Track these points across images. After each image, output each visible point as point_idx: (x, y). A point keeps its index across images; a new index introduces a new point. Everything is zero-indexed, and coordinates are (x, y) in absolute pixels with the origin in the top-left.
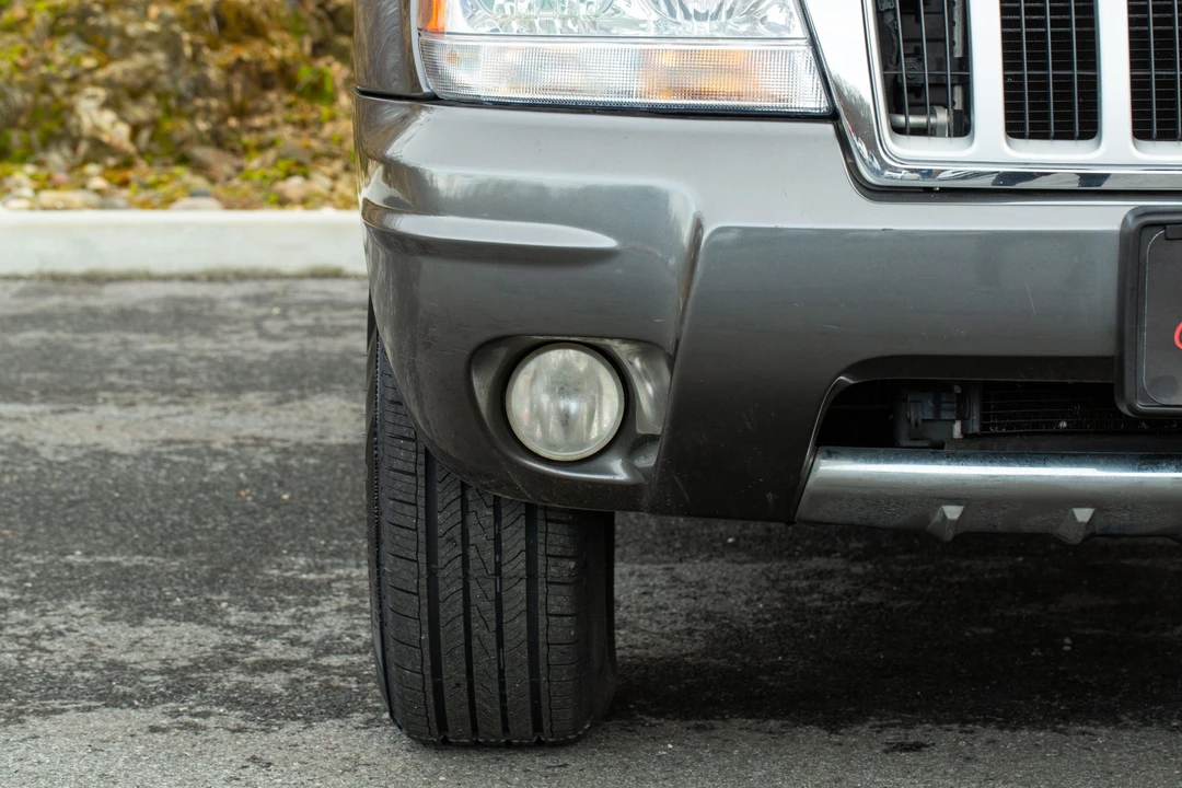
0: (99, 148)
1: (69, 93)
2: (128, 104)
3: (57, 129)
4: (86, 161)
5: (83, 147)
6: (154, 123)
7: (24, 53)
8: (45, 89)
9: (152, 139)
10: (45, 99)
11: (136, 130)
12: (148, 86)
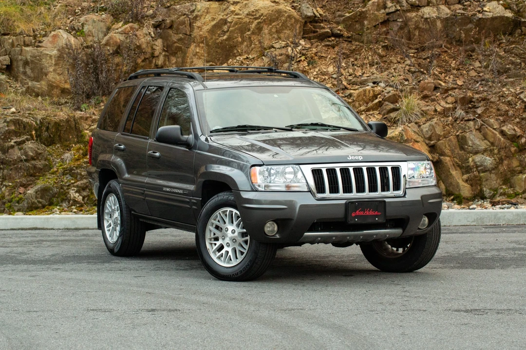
0: (75, 202)
1: (68, 189)
2: (82, 191)
3: (65, 198)
4: (72, 205)
5: (71, 202)
6: (88, 196)
7: (57, 179)
8: (62, 188)
9: (87, 200)
10: (62, 190)
11: (84, 198)
12: (87, 187)
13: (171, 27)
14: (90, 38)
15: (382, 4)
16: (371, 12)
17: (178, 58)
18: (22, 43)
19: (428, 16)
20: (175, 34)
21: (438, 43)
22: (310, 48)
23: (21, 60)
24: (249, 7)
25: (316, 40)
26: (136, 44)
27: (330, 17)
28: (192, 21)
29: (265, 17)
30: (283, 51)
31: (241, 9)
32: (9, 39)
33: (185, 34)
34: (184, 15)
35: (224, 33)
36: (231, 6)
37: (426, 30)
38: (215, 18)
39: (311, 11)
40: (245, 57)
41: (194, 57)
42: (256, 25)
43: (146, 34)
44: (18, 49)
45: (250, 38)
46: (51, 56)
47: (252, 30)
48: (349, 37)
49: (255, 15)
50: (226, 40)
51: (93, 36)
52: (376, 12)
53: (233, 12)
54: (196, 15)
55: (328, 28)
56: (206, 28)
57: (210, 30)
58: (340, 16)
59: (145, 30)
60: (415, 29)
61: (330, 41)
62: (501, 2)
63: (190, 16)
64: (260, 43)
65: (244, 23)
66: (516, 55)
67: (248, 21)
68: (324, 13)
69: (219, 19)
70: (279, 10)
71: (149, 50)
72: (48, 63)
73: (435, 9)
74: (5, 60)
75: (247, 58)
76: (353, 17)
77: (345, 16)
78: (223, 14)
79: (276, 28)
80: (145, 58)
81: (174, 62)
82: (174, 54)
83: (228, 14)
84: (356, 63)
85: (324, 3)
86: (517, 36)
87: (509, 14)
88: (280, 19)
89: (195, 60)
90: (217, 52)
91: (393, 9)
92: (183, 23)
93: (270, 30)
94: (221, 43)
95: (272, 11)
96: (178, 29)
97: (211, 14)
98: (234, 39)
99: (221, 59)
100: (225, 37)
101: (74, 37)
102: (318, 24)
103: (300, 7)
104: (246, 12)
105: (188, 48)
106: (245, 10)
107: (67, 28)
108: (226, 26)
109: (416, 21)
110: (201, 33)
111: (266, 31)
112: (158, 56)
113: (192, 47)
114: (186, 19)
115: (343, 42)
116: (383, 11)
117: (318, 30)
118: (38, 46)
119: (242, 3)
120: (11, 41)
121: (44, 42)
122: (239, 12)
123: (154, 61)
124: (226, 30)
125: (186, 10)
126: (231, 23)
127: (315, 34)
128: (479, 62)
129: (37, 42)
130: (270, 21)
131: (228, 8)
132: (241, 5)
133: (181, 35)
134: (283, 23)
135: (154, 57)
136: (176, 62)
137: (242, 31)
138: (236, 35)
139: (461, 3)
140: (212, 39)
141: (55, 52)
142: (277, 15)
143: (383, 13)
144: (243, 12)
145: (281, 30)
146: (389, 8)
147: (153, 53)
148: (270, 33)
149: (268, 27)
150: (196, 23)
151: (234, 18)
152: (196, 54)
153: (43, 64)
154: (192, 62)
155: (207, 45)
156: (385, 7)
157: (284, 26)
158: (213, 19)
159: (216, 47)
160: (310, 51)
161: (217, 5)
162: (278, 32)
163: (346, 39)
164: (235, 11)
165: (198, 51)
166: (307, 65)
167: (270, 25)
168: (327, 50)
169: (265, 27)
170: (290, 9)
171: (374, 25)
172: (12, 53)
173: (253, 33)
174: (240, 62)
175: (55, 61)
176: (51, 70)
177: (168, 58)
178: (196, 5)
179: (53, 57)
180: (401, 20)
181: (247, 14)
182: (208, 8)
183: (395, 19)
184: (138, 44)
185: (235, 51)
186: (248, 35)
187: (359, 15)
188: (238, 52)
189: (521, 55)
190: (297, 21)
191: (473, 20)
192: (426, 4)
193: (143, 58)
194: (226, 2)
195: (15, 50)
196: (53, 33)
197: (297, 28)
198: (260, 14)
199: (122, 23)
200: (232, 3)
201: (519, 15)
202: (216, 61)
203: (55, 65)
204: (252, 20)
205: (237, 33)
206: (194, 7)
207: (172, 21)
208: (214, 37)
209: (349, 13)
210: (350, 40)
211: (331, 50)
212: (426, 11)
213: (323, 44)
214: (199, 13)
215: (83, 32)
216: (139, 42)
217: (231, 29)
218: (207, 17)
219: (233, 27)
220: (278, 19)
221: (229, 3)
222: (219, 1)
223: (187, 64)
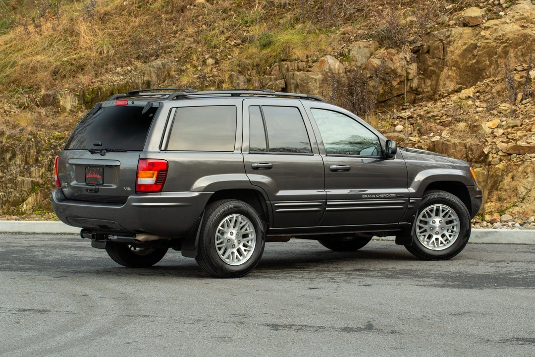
13: (428, 52)
14: (353, 63)
17: (433, 80)
18: (296, 68)
20: (431, 58)
23: (293, 83)
24: (498, 32)
26: (391, 68)
28: (445, 46)
29: (511, 41)
30: (524, 74)
31: (491, 34)
32: (286, 64)
33: (439, 58)
34: (440, 40)
35: (474, 56)
36: (483, 31)
38: (467, 43)
40: (491, 79)
41: (446, 80)
42: (502, 49)
43: (402, 59)
44: (291, 73)
45: (497, 61)
46: (316, 80)
47: (498, 53)
49: (502, 39)
50: (476, 63)
51: (357, 61)
53: (483, 37)
54: (450, 40)
56: (458, 52)
57: (461, 54)
59: (402, 55)
63: (444, 42)
64: (506, 66)
65: (491, 47)
67: (495, 45)
69: (469, 44)
70: (525, 34)
71: (405, 74)
72: (314, 86)
74: (281, 84)
78: (474, 39)
79: (522, 51)
80: (400, 81)
81: (429, 84)
82: (430, 77)
83: (479, 39)
88: (526, 43)
89: (448, 82)
90: (467, 75)
92: (438, 48)
93: (516, 54)
94: (471, 66)
95: (518, 35)
96: (434, 53)
97: (462, 39)
98: (482, 62)
99: (471, 81)
100: (474, 61)
101: (340, 62)
104: (494, 37)
105: (442, 71)
106: (494, 35)
107: (336, 54)
108: (476, 51)
110: (453, 57)
111: (512, 55)
112: (412, 79)
113: (445, 70)
114: (440, 44)
118: (308, 71)
120: (286, 66)
121: (314, 67)
122: (489, 36)
123: (409, 84)
124: (476, 54)
125: (442, 36)
126: (480, 47)
129: (308, 67)
130: (516, 44)
131: (480, 33)
132: (492, 29)
133: (435, 59)
134: (528, 47)
135: (408, 80)
136: (431, 85)
137: (490, 55)
138: (484, 58)
140: (463, 62)
141: (320, 76)
142: (523, 39)
144: (492, 37)
145: (526, 53)
147: (407, 77)
148: (516, 57)
149: (514, 50)
150: (449, 47)
151: (483, 42)
152: (448, 77)
153: (310, 87)
154: (445, 84)
155: (458, 68)
157: (530, 49)
158: (465, 44)
159: (466, 70)
161: (471, 31)
162: (523, 55)
164: (485, 36)
165: (450, 74)
167: (517, 49)
169: (512, 50)
172: (287, 77)
173: (500, 57)
174: (486, 84)
175: (319, 85)
176: (316, 92)
177: (424, 81)
178: (451, 31)
179: (317, 81)
181: (495, 39)
182: (461, 34)
184: (392, 68)
185: (484, 74)
186: (495, 58)
188: (487, 74)
193: (398, 81)
194: (478, 28)
195: (288, 75)
196: (322, 58)
198: (506, 38)
199: (384, 48)
202: (467, 84)
203: (320, 87)
204: (499, 44)
205: (485, 57)
206: (449, 33)
207: (429, 46)
208: (465, 61)
214: (452, 39)
215: (349, 57)
216: (394, 66)
217: (479, 53)
218: (460, 42)
219: (481, 51)
220: (523, 43)
221: (480, 28)
222: (472, 26)
223: (440, 87)
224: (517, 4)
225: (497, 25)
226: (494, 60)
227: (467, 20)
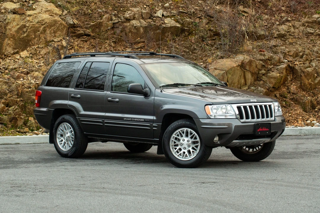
15: (110, 18)
16: (105, 22)
19: (136, 25)
21: (142, 40)
22: (74, 42)
24: (38, 18)
25: (76, 37)
27: (82, 25)
28: (5, 25)
29: (48, 24)
30: (59, 43)
31: (33, 19)
33: (2, 33)
34: (1, 22)
35: (24, 32)
36: (27, 17)
37: (135, 33)
39: (72, 21)
41: (7, 46)
42: (43, 29)
45: (39, 36)
47: (41, 31)
48: (93, 36)
49: (42, 23)
50: (26, 36)
52: (107, 23)
53: (29, 21)
54: (8, 22)
55: (82, 31)
56: (14, 30)
57: (16, 31)
58: (87, 24)
60: (129, 32)
61: (84, 38)
62: (173, 18)
63: (4, 23)
64: (45, 38)
65: (36, 27)
66: (185, 47)
67: (38, 26)
68: (78, 22)
69: (21, 24)
70: (55, 20)
73: (138, 22)
75: (38, 47)
76: (95, 25)
77: (91, 24)
78: (23, 22)
79: (54, 30)
83: (26, 22)
84: (100, 50)
85: (77, 17)
86: (183, 37)
87: (178, 25)
88: (56, 25)
89: (8, 48)
90: (20, 43)
91: (117, 21)
92: (1, 26)
93: (51, 31)
94: (23, 38)
95: (52, 21)
97: (16, 22)
98: (30, 36)
99: (22, 47)
100: (25, 35)
102: (76, 29)
103: (65, 18)
104: (37, 21)
105: (3, 41)
106: (36, 20)
108: (25, 29)
109: (130, 28)
110: (11, 32)
111: (48, 32)
113: (6, 40)
114: (2, 24)
115: (91, 39)
116: (110, 22)
117: (77, 32)
119: (34, 15)
122: (32, 20)
124: (25, 31)
125: (1, 19)
126: (28, 27)
127: (75, 34)
128: (165, 51)
130: (50, 26)
131: (25, 18)
132: (33, 17)
134: (58, 27)
137: (35, 32)
139: (151, 18)
140: (17, 36)
142: (54, 23)
143: (111, 23)
144: (35, 21)
146: (114, 20)
148: (50, 33)
150: (8, 26)
151: (30, 24)
154: (6, 49)
155: (15, 39)
156: (111, 20)
157: (58, 29)
158: (18, 25)
159: (20, 41)
160: (74, 43)
161: (19, 17)
162: (55, 32)
163: (93, 37)
164: (30, 20)
165: (9, 43)
166: (74, 51)
167: (51, 28)
168: (83, 44)
169: (48, 29)
170: (61, 19)
171: (106, 29)
173: (41, 33)
174: (34, 49)
178: (7, 16)
180: (121, 27)
181: (38, 22)
182: (14, 18)
183: (118, 27)
185: (31, 43)
186: (38, 34)
187: (99, 24)
188: (32, 43)
189: (188, 47)
190: (65, 26)
191: (160, 28)
192: (133, 19)
194: (24, 15)
197: (65, 30)
198: (45, 22)
200: (28, 15)
201: (183, 26)
202: (20, 49)
204: (40, 26)
205: (32, 33)
206: (5, 18)
208: (18, 35)
209: (93, 23)
210: (94, 38)
211: (85, 43)
212: (134, 23)
213: (80, 40)
214: (9, 21)
217: (28, 30)
218: (14, 23)
219: (30, 29)
220: (54, 25)
221: (26, 15)
222: (20, 14)
223: (3, 50)
224: (40, 2)
225: (36, 14)
226: (38, 35)
227: (17, 10)
